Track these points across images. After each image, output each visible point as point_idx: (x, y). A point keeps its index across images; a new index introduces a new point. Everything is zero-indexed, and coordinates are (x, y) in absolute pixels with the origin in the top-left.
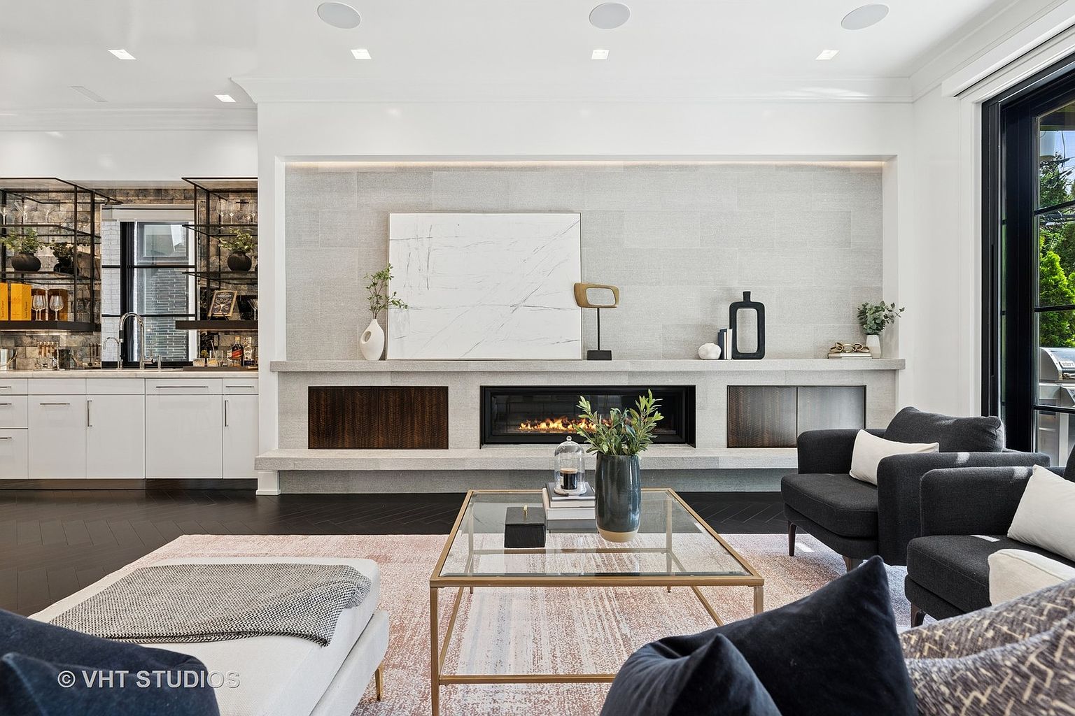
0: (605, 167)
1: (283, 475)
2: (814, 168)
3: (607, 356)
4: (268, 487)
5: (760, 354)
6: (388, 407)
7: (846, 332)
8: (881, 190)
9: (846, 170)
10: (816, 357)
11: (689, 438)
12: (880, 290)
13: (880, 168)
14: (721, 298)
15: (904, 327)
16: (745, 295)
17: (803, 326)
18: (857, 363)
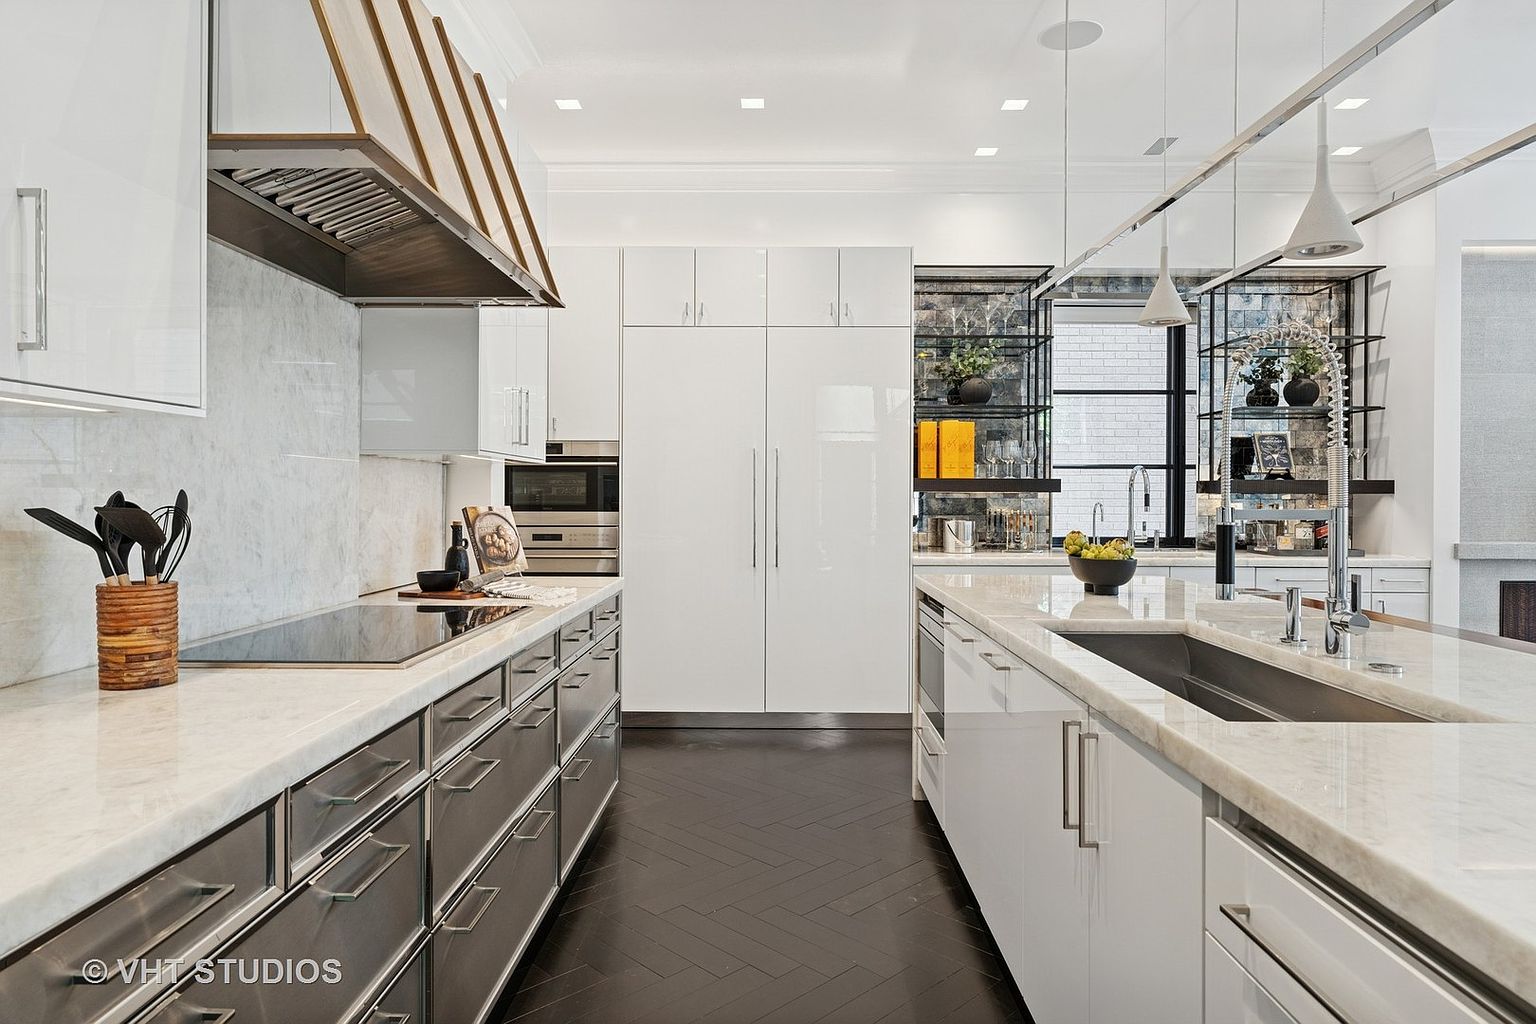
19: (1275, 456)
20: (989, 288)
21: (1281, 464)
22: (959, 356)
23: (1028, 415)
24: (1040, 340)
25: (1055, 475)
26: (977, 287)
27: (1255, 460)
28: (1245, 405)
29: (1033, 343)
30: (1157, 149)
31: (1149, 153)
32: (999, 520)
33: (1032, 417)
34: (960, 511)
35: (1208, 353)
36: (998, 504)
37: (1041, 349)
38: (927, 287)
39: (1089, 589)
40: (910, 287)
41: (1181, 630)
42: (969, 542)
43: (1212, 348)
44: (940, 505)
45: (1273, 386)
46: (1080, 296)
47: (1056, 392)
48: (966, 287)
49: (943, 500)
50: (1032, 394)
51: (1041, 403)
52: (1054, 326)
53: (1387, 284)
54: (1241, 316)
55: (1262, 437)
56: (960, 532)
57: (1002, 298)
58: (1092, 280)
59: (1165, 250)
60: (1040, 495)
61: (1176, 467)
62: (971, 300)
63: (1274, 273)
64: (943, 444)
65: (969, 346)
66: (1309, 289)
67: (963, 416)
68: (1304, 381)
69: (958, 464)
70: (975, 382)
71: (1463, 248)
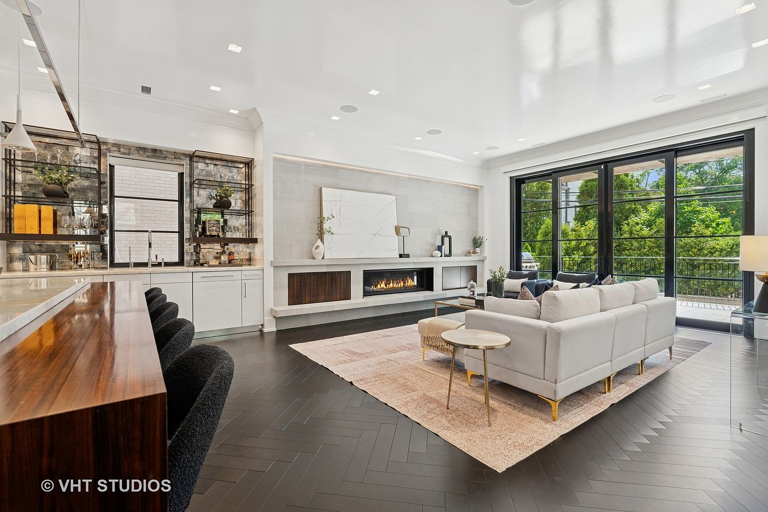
0: (402, 177)
1: (278, 319)
2: (462, 187)
3: (408, 256)
4: (271, 327)
5: (450, 255)
6: (326, 281)
7: (469, 247)
8: (478, 196)
9: (469, 188)
10: (462, 256)
11: (430, 288)
12: (477, 232)
13: (478, 189)
14: (440, 234)
15: (487, 245)
16: (446, 233)
17: (460, 244)
18: (474, 258)
19: (214, 228)
21: (216, 231)
28: (211, 207)
34: (52, 251)
47: (117, 197)
55: (210, 220)
58: (130, 147)
61: (181, 232)
68: (225, 199)
71: (274, 155)
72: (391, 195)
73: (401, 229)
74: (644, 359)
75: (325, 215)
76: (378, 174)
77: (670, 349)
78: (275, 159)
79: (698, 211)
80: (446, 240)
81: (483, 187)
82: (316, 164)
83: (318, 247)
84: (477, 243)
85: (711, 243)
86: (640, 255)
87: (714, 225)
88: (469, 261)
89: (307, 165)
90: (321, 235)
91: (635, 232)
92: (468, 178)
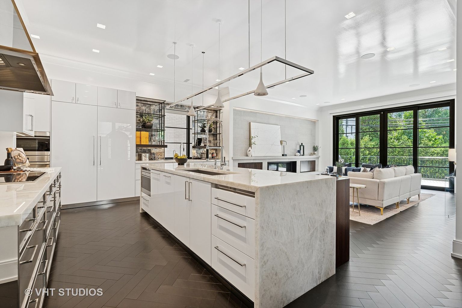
0: (283, 116)
3: (286, 155)
5: (303, 155)
7: (311, 151)
8: (315, 125)
9: (312, 121)
10: (308, 155)
12: (315, 143)
13: (315, 121)
14: (298, 144)
15: (320, 150)
16: (302, 144)
17: (308, 150)
18: (314, 156)
20: (151, 103)
22: (145, 118)
23: (160, 131)
24: (162, 116)
25: (165, 144)
26: (149, 103)
27: (202, 142)
28: (200, 132)
29: (161, 116)
30: (187, 81)
31: (185, 81)
32: (154, 154)
33: (160, 132)
34: (145, 152)
35: (194, 122)
36: (154, 150)
37: (163, 118)
38: (139, 101)
39: (179, 164)
40: (135, 101)
41: (198, 169)
42: (148, 158)
43: (195, 121)
44: (140, 150)
45: (205, 129)
46: (174, 108)
47: (166, 127)
48: (146, 103)
49: (141, 149)
50: (160, 127)
51: (163, 129)
52: (165, 113)
53: (223, 112)
54: (200, 115)
55: (203, 138)
56: (145, 157)
57: (154, 106)
59: (192, 102)
60: (162, 148)
61: (188, 143)
62: (148, 105)
63: (211, 109)
64: (142, 137)
65: (147, 116)
66: (211, 111)
67: (146, 131)
68: (210, 128)
69: (145, 141)
70: (149, 124)
71: (234, 108)
72: (278, 125)
73: (283, 142)
74: (410, 198)
75: (252, 135)
76: (273, 115)
77: (419, 195)
78: (234, 110)
79: (424, 132)
80: (302, 147)
81: (318, 120)
82: (248, 111)
83: (250, 151)
84: (315, 149)
85: (432, 150)
86: (393, 156)
87: (433, 139)
88: (311, 158)
89: (244, 112)
90: (250, 145)
91: (390, 143)
92: (312, 116)
